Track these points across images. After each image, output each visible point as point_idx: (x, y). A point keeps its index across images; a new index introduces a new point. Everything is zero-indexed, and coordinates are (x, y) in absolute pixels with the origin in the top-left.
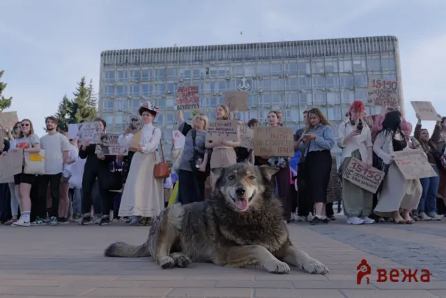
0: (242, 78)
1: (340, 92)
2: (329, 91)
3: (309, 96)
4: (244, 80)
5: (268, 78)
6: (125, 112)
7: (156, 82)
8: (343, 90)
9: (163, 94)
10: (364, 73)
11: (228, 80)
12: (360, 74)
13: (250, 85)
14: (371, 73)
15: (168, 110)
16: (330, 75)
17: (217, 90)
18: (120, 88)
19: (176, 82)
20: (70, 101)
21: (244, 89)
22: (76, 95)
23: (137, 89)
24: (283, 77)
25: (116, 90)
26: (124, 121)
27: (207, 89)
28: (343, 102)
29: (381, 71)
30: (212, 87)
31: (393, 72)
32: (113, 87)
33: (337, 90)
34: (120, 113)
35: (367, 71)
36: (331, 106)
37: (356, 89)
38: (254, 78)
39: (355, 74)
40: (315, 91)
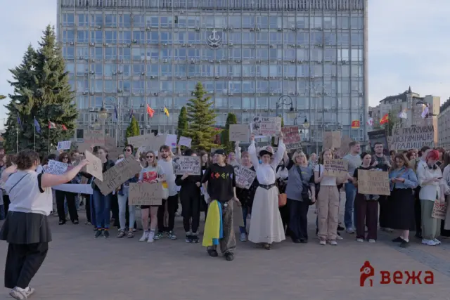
0: (212, 29)
1: (309, 48)
2: (299, 47)
3: (279, 52)
4: (214, 31)
5: (240, 30)
6: (87, 60)
7: (121, 29)
8: (312, 47)
9: (128, 42)
10: (334, 31)
11: (198, 31)
12: (330, 31)
13: (221, 36)
14: (340, 31)
15: (134, 61)
16: (301, 31)
17: (186, 40)
18: (80, 34)
19: (142, 30)
20: (36, 52)
21: (214, 41)
22: (41, 45)
23: (99, 37)
24: (254, 30)
25: (76, 36)
26: (87, 70)
27: (175, 39)
28: (312, 59)
29: (349, 29)
30: (181, 37)
31: (360, 31)
32: (73, 32)
33: (307, 47)
34: (82, 61)
35: (336, 29)
36: (300, 63)
37: (325, 47)
38: (224, 30)
39: (325, 31)
40: (285, 47)
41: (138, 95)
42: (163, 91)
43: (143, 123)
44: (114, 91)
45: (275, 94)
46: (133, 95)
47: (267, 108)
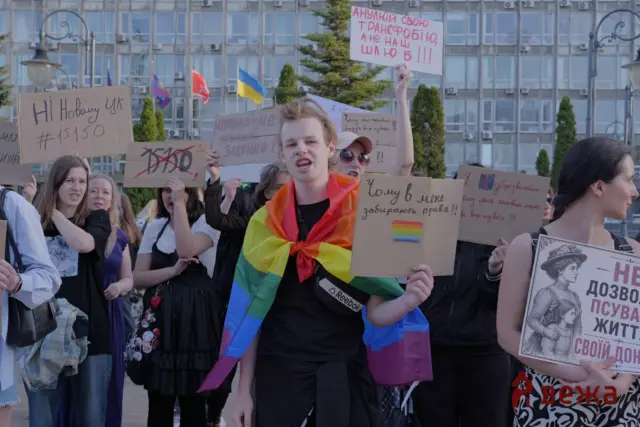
41: (170, 50)
42: (235, 39)
43: (181, 124)
44: (108, 41)
45: (536, 49)
46: (156, 50)
47: (512, 86)
